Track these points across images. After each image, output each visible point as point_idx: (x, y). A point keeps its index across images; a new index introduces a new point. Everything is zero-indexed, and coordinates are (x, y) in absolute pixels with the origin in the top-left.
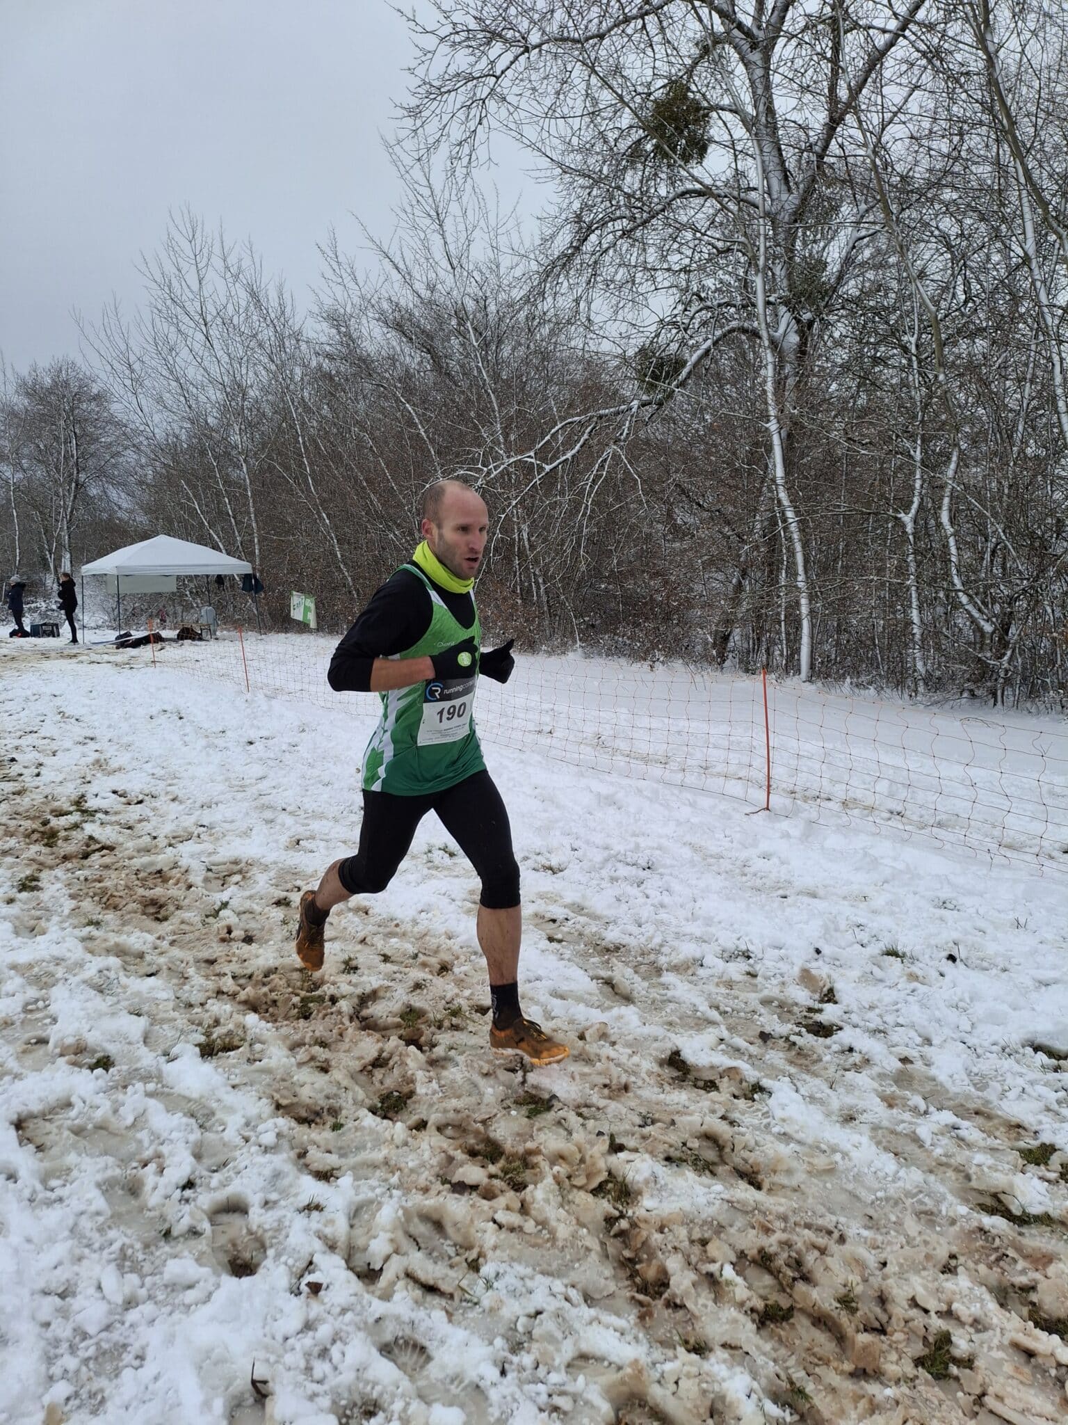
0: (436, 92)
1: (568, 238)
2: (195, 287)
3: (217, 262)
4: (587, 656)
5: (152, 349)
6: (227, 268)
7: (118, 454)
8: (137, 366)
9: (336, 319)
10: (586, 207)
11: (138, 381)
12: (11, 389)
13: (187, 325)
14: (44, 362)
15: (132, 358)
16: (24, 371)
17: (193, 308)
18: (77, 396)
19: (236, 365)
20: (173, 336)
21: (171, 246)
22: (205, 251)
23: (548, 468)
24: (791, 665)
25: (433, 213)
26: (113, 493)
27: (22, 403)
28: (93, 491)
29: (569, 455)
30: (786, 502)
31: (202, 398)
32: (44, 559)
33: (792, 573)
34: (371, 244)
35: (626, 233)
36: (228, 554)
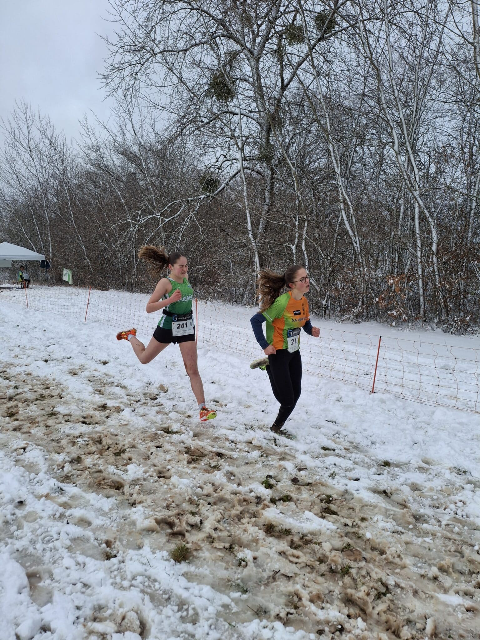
2: (26, 134)
5: (4, 160)
6: (41, 126)
13: (21, 150)
17: (25, 143)
20: (14, 155)
21: (15, 115)
22: (31, 118)
34: (99, 123)
36: (37, 252)
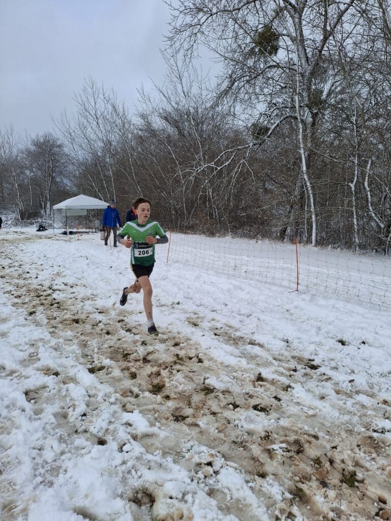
0: (178, 31)
1: (227, 84)
2: (93, 105)
3: (101, 96)
4: (233, 238)
5: (78, 128)
6: (105, 98)
7: (66, 166)
8: (73, 134)
9: (143, 116)
10: (233, 72)
11: (73, 139)
12: (29, 143)
13: (91, 119)
14: (41, 134)
15: (71, 131)
16: (34, 137)
17: (93, 112)
18: (53, 146)
19: (108, 133)
20: (85, 123)
21: (85, 90)
22: (97, 92)
23: (219, 168)
24: (309, 241)
25: (178, 76)
26: (65, 181)
27: (33, 148)
28: (58, 180)
29: (227, 164)
30: (307, 179)
31: (96, 145)
32: (41, 204)
33: (309, 206)
34: (155, 88)
35: (248, 81)
36: (105, 201)
